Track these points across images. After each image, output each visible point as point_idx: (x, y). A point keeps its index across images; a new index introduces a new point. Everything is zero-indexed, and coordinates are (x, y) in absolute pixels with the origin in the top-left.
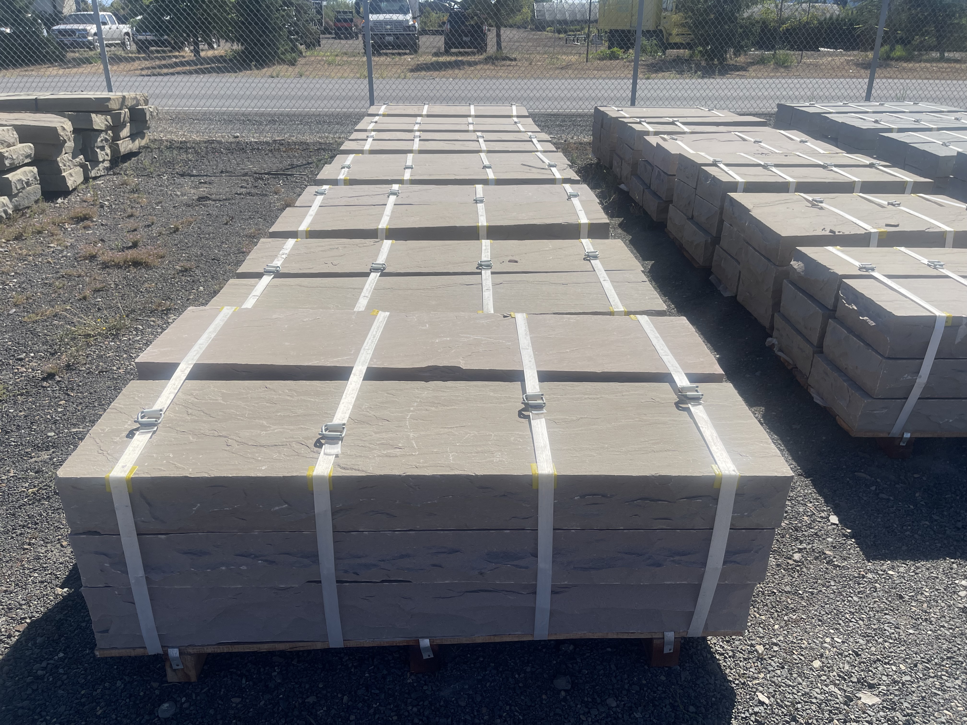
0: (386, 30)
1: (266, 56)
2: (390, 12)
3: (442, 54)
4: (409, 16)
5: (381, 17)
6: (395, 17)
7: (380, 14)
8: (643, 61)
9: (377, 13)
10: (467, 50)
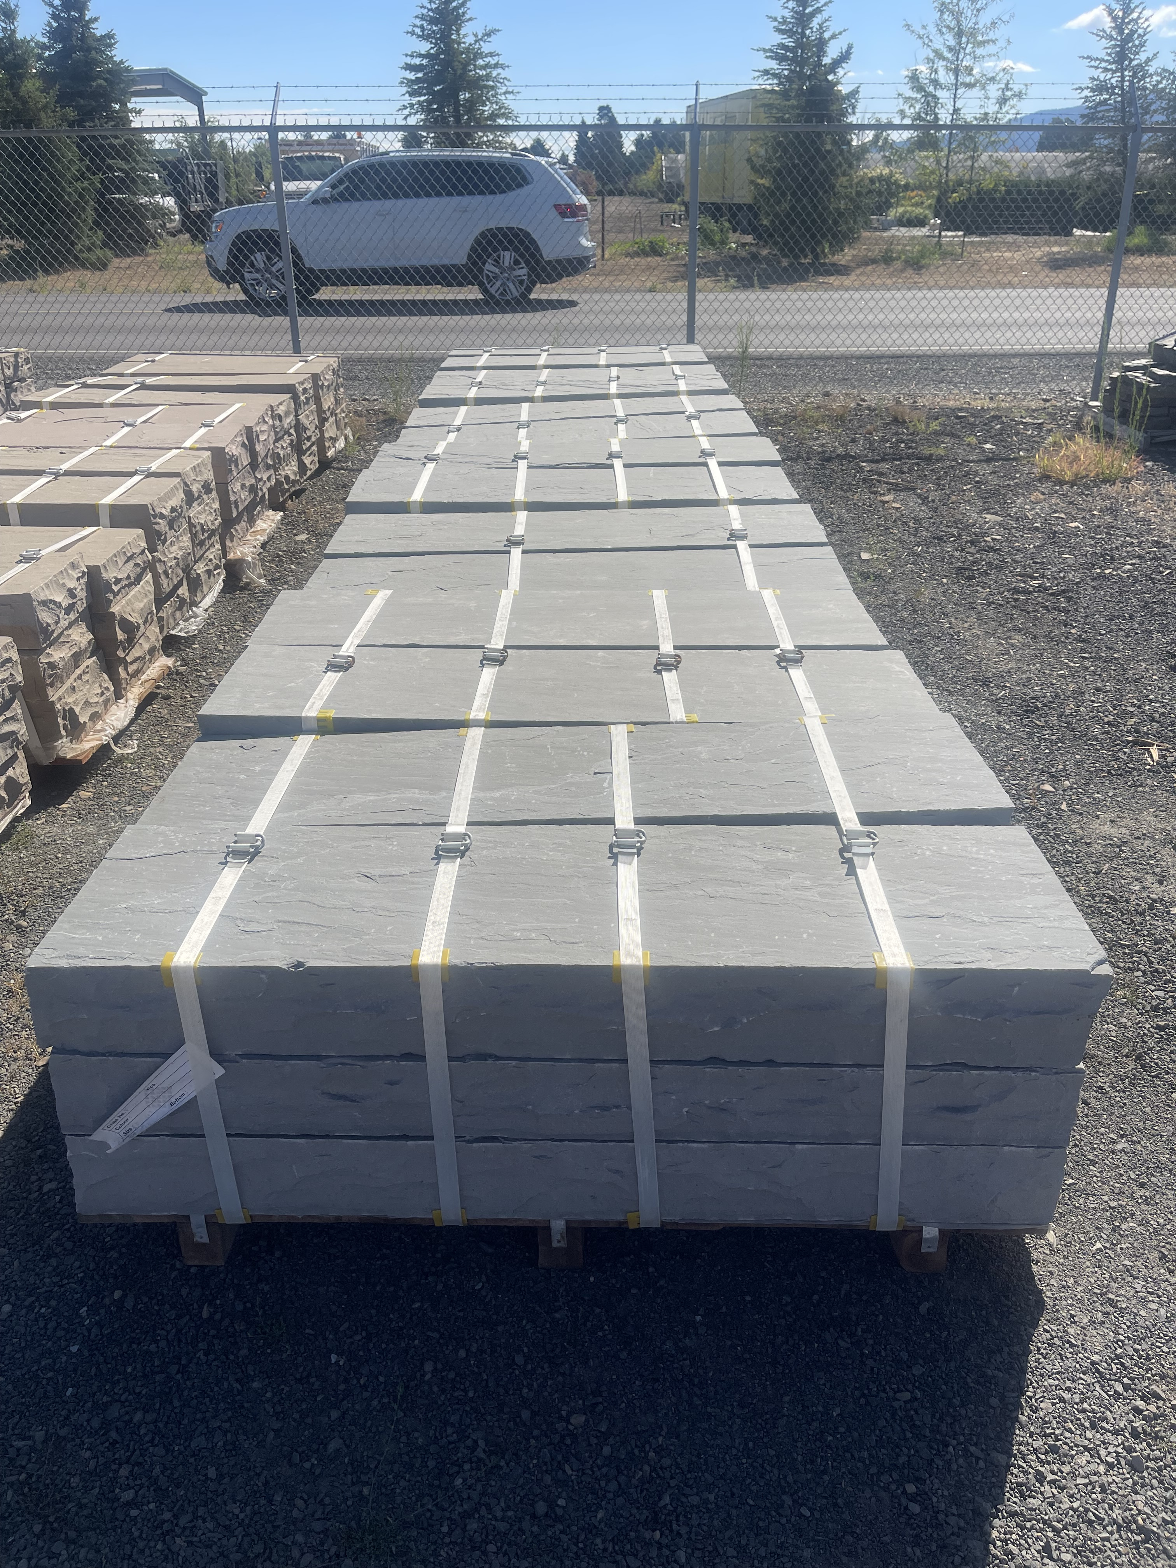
1: (54, 258)
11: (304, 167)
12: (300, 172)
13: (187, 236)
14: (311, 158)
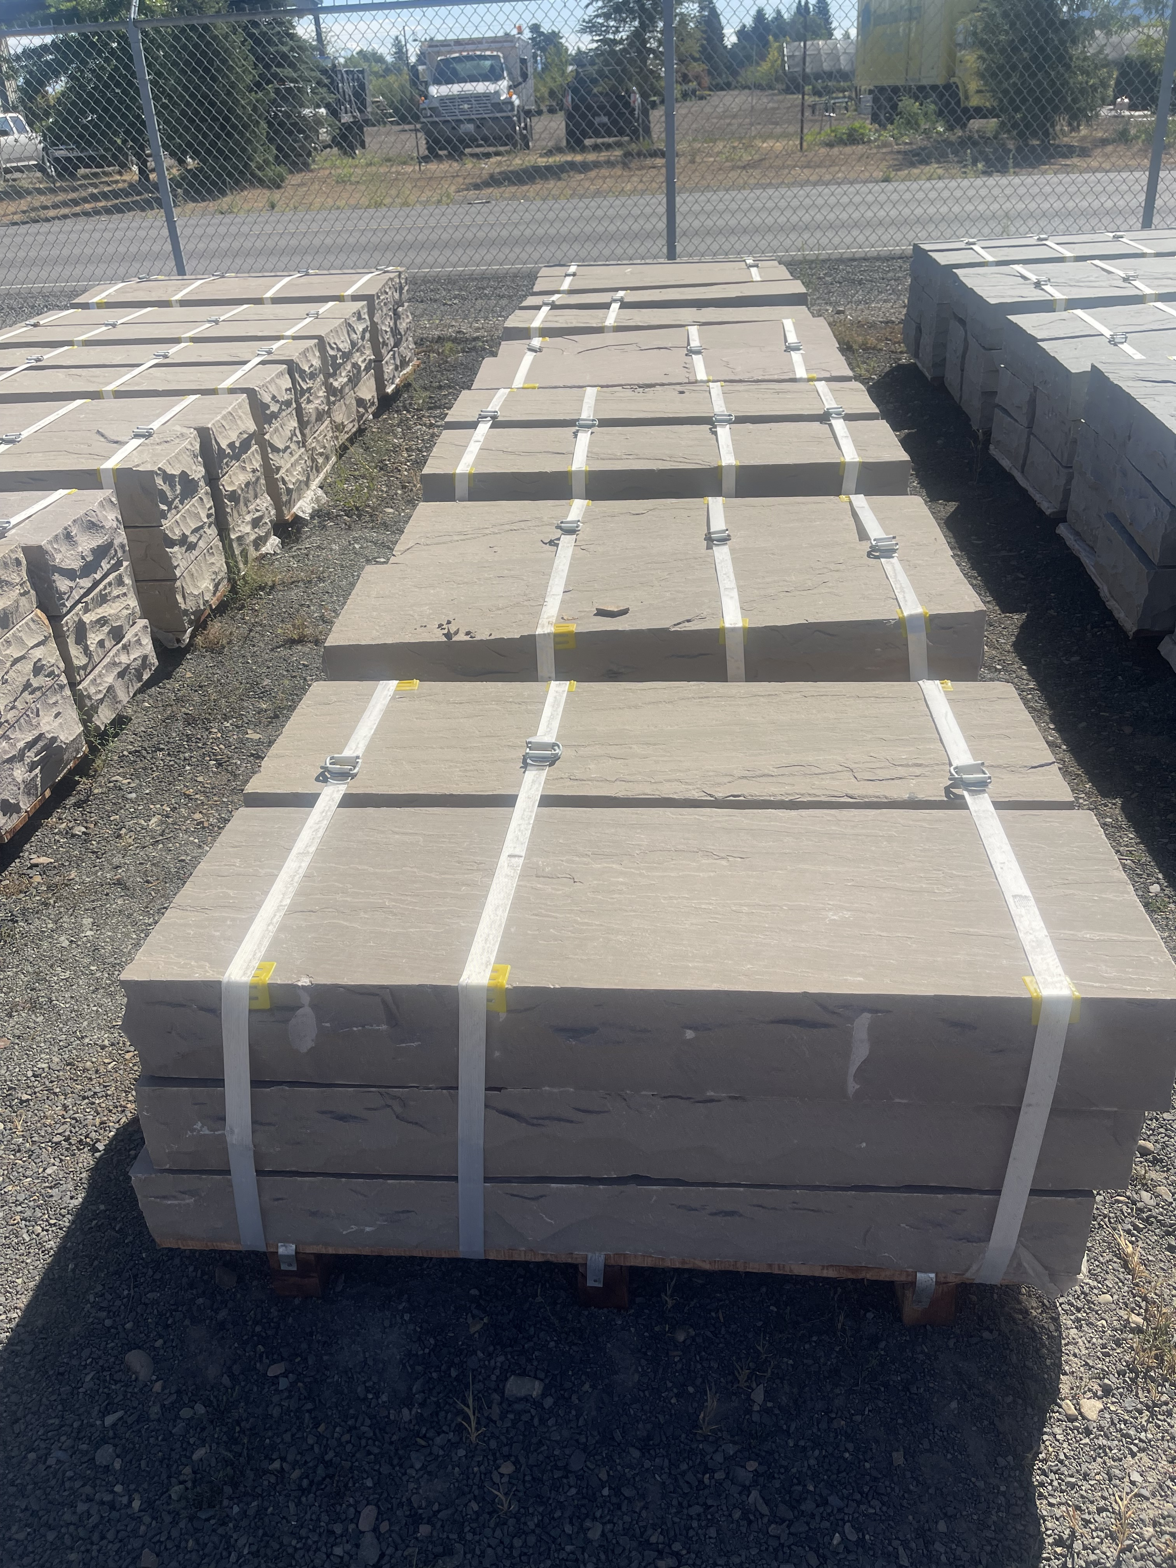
0: (462, 111)
2: (473, 79)
3: (559, 150)
4: (504, 84)
5: (456, 89)
6: (481, 87)
7: (453, 83)
8: (906, 143)
9: (447, 83)
10: (607, 140)
11: (458, 67)
12: (455, 72)
13: (335, 150)
14: (469, 58)
